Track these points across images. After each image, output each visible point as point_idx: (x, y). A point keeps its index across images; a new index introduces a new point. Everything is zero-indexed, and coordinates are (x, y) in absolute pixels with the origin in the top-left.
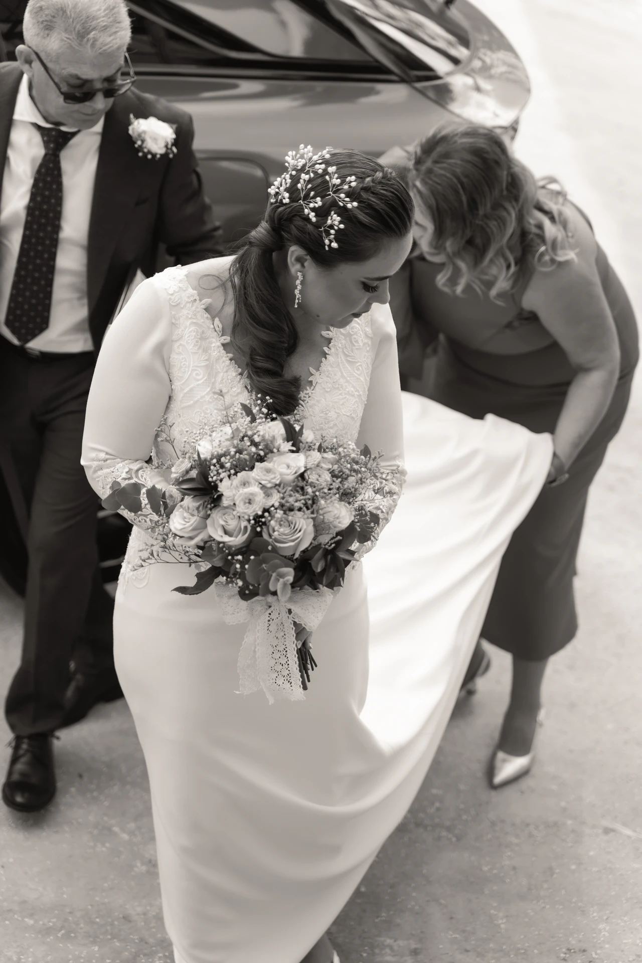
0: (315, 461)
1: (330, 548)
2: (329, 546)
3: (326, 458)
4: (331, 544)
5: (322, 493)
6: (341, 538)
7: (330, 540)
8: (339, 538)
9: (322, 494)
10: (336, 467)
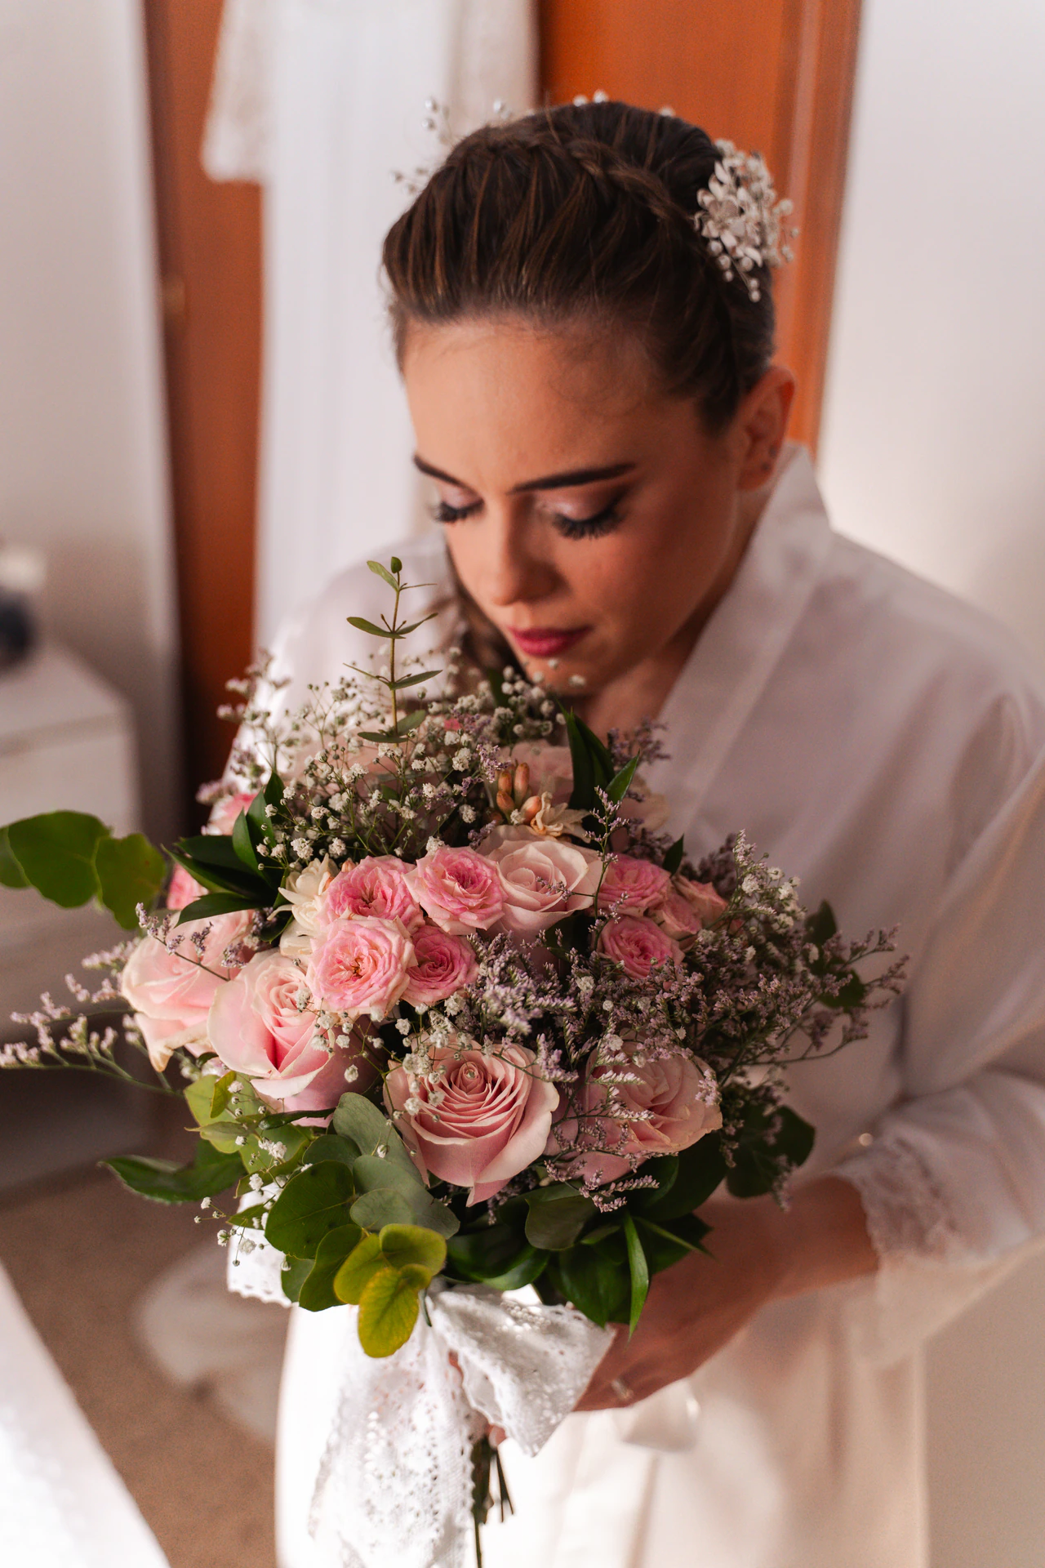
0: (644, 897)
1: (604, 1208)
2: (606, 1201)
3: (691, 900)
4: (616, 1195)
5: (627, 1008)
6: (655, 1185)
7: (617, 1182)
8: (649, 1182)
9: (623, 1014)
10: (704, 936)
